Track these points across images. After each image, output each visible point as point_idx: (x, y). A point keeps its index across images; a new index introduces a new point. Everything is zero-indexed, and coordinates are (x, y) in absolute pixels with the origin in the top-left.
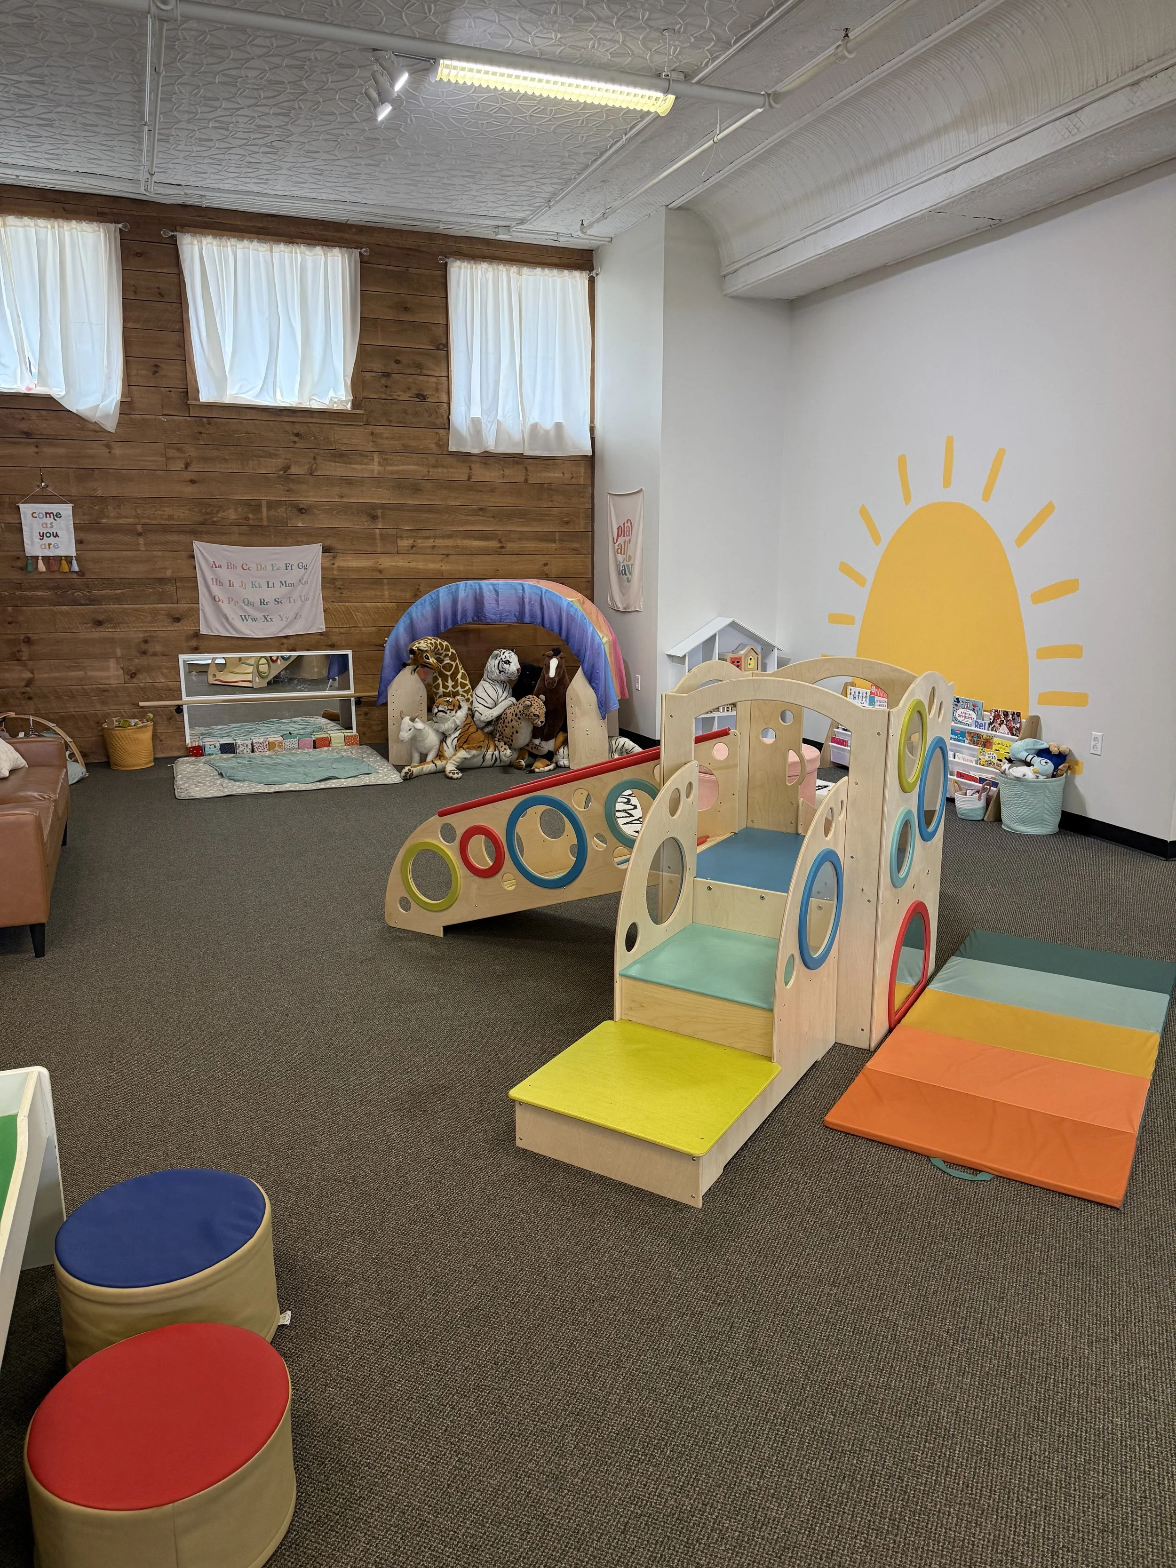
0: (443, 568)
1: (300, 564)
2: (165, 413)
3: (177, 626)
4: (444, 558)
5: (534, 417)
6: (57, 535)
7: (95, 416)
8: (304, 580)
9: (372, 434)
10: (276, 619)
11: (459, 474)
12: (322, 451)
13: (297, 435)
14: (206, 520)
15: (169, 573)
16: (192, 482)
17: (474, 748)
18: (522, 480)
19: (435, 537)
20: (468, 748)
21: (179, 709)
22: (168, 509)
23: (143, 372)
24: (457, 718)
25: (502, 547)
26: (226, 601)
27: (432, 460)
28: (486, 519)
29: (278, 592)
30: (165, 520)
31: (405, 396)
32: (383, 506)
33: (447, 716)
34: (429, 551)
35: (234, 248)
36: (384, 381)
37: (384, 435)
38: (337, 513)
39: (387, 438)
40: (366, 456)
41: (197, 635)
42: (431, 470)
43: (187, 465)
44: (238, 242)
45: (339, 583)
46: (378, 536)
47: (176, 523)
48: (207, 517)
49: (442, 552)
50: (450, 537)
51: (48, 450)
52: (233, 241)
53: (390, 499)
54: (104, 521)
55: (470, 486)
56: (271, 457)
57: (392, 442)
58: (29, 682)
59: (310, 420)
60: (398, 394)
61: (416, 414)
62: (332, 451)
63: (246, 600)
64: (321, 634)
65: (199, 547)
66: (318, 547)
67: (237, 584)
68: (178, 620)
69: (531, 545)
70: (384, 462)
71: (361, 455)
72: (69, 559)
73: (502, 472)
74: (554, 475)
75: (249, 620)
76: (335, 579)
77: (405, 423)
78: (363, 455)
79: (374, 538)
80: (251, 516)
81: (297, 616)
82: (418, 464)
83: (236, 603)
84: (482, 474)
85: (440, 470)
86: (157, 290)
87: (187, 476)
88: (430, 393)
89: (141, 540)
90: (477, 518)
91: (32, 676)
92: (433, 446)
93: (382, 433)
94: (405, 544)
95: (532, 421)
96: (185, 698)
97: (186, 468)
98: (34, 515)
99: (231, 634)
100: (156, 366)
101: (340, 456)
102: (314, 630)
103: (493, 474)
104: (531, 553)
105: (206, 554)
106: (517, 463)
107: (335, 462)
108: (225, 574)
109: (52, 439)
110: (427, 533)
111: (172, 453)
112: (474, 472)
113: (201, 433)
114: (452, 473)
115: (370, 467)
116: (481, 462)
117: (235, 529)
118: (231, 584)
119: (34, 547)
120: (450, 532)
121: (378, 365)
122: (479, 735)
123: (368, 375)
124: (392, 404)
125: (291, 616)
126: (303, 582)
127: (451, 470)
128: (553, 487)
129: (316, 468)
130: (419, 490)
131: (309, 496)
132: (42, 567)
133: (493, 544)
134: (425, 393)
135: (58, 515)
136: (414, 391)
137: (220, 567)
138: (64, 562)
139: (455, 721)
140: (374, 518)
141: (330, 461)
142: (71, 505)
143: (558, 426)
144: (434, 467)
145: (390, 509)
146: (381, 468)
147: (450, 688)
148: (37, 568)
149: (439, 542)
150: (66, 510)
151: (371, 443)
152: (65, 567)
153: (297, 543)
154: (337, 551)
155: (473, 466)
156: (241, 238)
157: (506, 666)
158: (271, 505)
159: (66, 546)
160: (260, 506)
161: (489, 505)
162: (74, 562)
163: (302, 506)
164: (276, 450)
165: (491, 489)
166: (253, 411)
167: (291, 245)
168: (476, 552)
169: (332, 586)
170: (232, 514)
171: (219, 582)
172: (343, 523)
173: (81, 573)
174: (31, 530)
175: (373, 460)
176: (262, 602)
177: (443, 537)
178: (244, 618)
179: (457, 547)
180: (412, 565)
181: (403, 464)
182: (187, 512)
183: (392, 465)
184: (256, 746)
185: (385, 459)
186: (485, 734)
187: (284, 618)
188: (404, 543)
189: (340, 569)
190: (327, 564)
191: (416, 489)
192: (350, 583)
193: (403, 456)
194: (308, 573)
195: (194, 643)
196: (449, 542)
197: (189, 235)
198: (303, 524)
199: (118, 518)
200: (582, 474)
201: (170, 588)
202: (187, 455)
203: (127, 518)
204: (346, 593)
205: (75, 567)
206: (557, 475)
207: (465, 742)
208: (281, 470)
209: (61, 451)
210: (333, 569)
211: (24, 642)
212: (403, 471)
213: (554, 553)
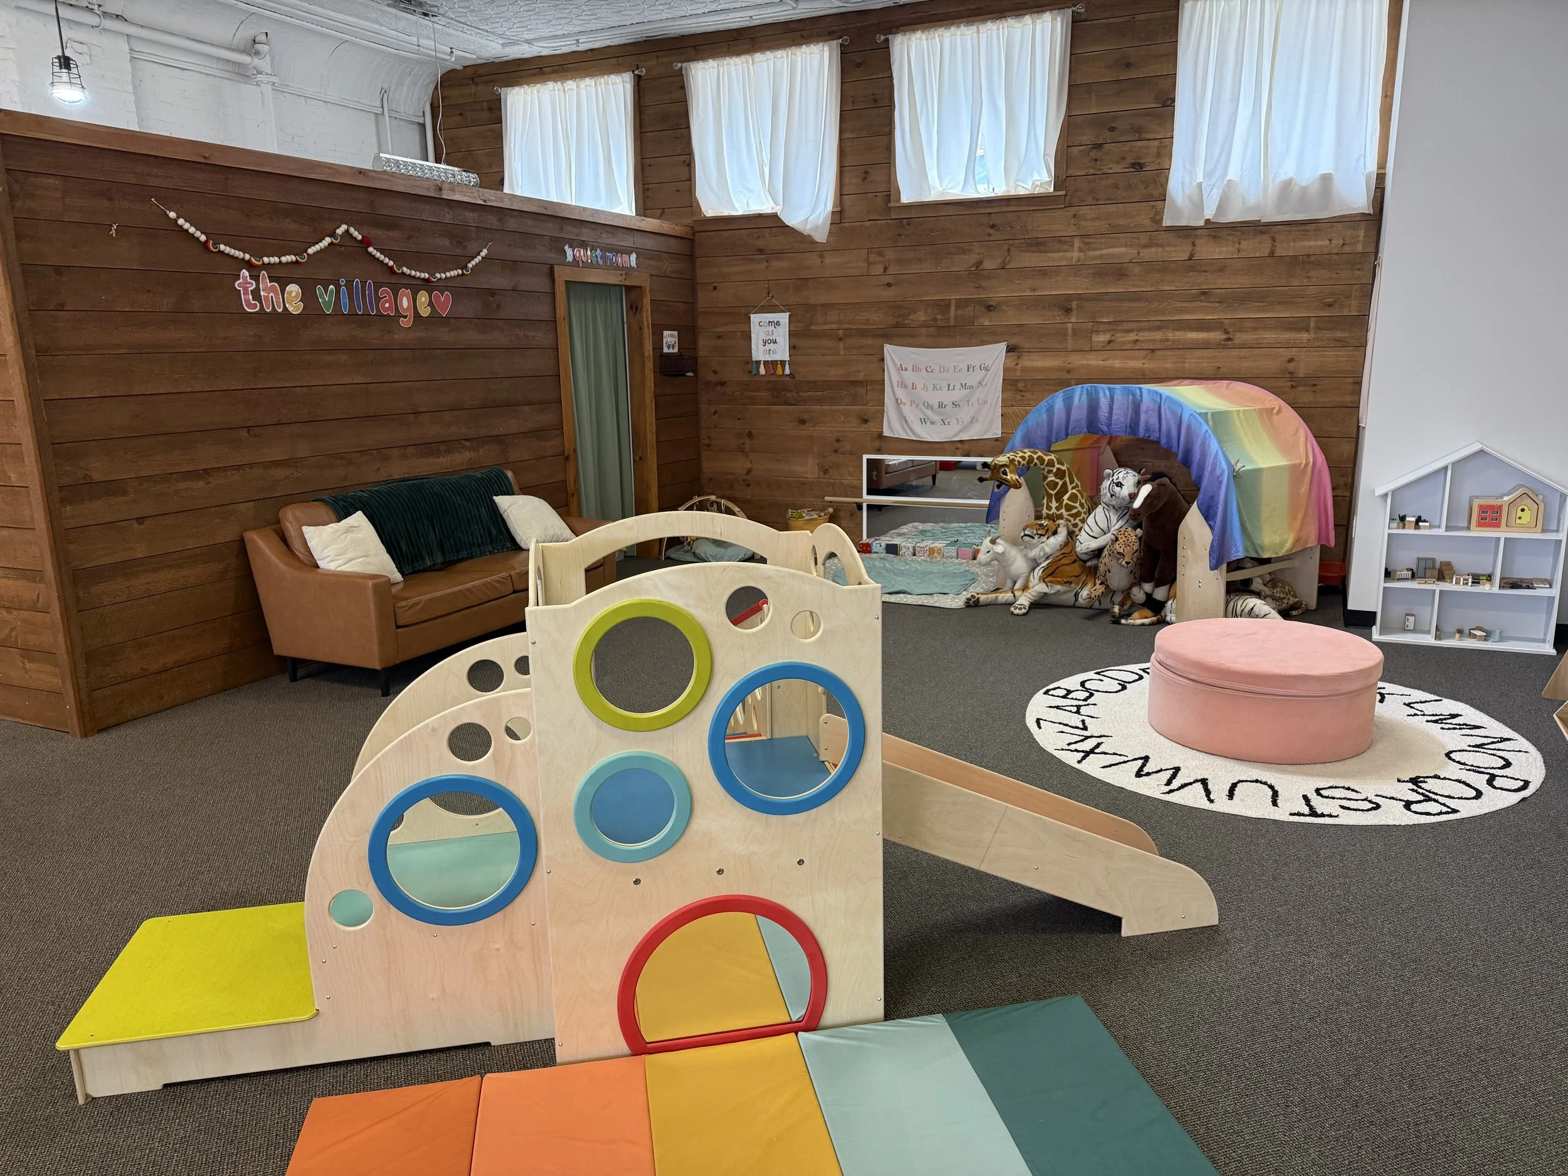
0: (1146, 366)
1: (983, 365)
2: (870, 218)
3: (864, 427)
4: (1148, 354)
5: (1288, 170)
6: (776, 342)
7: (806, 229)
8: (985, 382)
9: (1075, 216)
10: (953, 422)
11: (1178, 252)
12: (1017, 242)
13: (993, 226)
14: (898, 323)
15: (861, 377)
16: (889, 285)
17: (1059, 583)
18: (1266, 253)
19: (1139, 330)
20: (1050, 582)
21: (859, 507)
22: (865, 314)
23: (855, 180)
24: (1047, 545)
25: (1228, 339)
26: (908, 404)
27: (1144, 239)
28: (1209, 304)
29: (958, 394)
30: (863, 324)
31: (1117, 168)
32: (1080, 297)
33: (1034, 541)
34: (1129, 346)
35: (941, 38)
36: (1093, 154)
37: (1088, 217)
38: (1027, 308)
39: (1091, 220)
40: (1065, 243)
41: (880, 436)
42: (1141, 251)
43: (885, 270)
44: (946, 31)
45: (1021, 385)
46: (1070, 331)
47: (872, 327)
48: (900, 319)
49: (1147, 347)
50: (1159, 328)
51: (776, 264)
52: (941, 31)
53: (1087, 289)
54: (813, 327)
55: (1192, 265)
56: (964, 254)
57: (1097, 223)
58: (749, 472)
59: (1005, 209)
60: (1109, 166)
61: (1129, 187)
62: (1029, 241)
63: (926, 403)
64: (997, 440)
65: (889, 350)
66: (1002, 347)
67: (919, 386)
68: (866, 421)
69: (1269, 336)
70: (1087, 246)
71: (1060, 242)
72: (783, 363)
73: (1237, 246)
74: (1316, 244)
75: (928, 423)
76: (1018, 380)
77: (1115, 199)
78: (1062, 242)
79: (1066, 335)
80: (939, 317)
81: (973, 420)
82: (1126, 246)
83: (917, 406)
84: (1208, 251)
85: (1153, 250)
86: (873, 97)
87: (886, 279)
88: (1149, 160)
89: (841, 345)
90: (1198, 304)
91: (751, 465)
92: (1148, 222)
93: (1086, 214)
94: (1101, 340)
95: (1283, 177)
96: (865, 496)
97: (885, 271)
98: (761, 324)
99: (908, 435)
100: (866, 172)
101: (1037, 245)
102: (989, 436)
103: (1224, 249)
104: (1270, 345)
105: (893, 356)
106: (1261, 232)
107: (1030, 252)
108: (909, 377)
109: (779, 254)
110: (1130, 326)
111: (873, 257)
112: (1197, 248)
113: (900, 235)
114: (1168, 252)
115: (1069, 254)
116: (1209, 236)
117: (924, 330)
118: (914, 387)
119: (759, 353)
120: (1159, 323)
121: (1088, 138)
122: (1076, 569)
123: (1075, 150)
124: (1100, 179)
125: (967, 420)
126: (984, 384)
127: (1167, 249)
128: (1312, 259)
129: (1009, 261)
130: (1124, 275)
131: (1000, 292)
132: (762, 371)
133: (1216, 336)
134: (1142, 161)
135: (778, 324)
136: (1130, 160)
137: (906, 369)
138: (779, 366)
139: (1043, 548)
140: (1068, 311)
141: (1025, 251)
142: (788, 314)
143: (1326, 179)
144: (1145, 246)
145: (1088, 300)
146: (1082, 254)
147: (1054, 510)
148: (759, 372)
149: (1145, 335)
150: (784, 318)
151: (1072, 226)
152: (779, 371)
153: (983, 343)
154: (1022, 350)
155: (1197, 242)
156: (948, 26)
157: (1117, 489)
158: (961, 304)
159: (781, 352)
160: (949, 306)
161: (1215, 287)
162: (787, 366)
163: (991, 303)
164: (969, 245)
165: (1221, 268)
166: (950, 206)
167: (998, 21)
168: (1191, 346)
169: (1013, 388)
170: (921, 316)
171: (903, 385)
172: (1031, 319)
173: (791, 375)
174: (758, 337)
175: (1073, 245)
176: (941, 405)
177: (1149, 329)
178: (923, 421)
179: (1167, 340)
180: (1109, 363)
181: (1108, 248)
182: (882, 315)
183: (1094, 249)
184: (918, 549)
185: (1087, 244)
186: (1084, 567)
187: (960, 423)
188: (1102, 338)
189: (1025, 370)
190: (1011, 364)
191: (1119, 272)
192: (1033, 385)
193: (1108, 238)
194: (989, 374)
195: (877, 444)
196: (1158, 335)
197: (900, 34)
198: (990, 322)
199: (825, 324)
200: (1361, 238)
201: (861, 390)
202: (887, 258)
203: (832, 323)
204: (1028, 395)
205: (787, 371)
206: (1319, 243)
207: (1050, 575)
208: (973, 266)
209: (784, 264)
210: (1016, 370)
211: (748, 436)
212: (1107, 255)
213: (1306, 345)
